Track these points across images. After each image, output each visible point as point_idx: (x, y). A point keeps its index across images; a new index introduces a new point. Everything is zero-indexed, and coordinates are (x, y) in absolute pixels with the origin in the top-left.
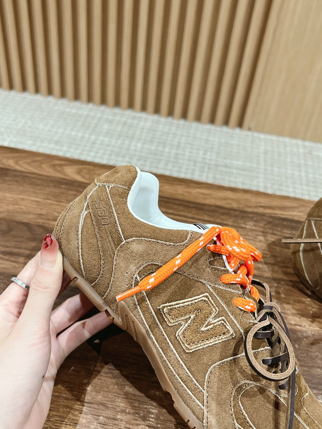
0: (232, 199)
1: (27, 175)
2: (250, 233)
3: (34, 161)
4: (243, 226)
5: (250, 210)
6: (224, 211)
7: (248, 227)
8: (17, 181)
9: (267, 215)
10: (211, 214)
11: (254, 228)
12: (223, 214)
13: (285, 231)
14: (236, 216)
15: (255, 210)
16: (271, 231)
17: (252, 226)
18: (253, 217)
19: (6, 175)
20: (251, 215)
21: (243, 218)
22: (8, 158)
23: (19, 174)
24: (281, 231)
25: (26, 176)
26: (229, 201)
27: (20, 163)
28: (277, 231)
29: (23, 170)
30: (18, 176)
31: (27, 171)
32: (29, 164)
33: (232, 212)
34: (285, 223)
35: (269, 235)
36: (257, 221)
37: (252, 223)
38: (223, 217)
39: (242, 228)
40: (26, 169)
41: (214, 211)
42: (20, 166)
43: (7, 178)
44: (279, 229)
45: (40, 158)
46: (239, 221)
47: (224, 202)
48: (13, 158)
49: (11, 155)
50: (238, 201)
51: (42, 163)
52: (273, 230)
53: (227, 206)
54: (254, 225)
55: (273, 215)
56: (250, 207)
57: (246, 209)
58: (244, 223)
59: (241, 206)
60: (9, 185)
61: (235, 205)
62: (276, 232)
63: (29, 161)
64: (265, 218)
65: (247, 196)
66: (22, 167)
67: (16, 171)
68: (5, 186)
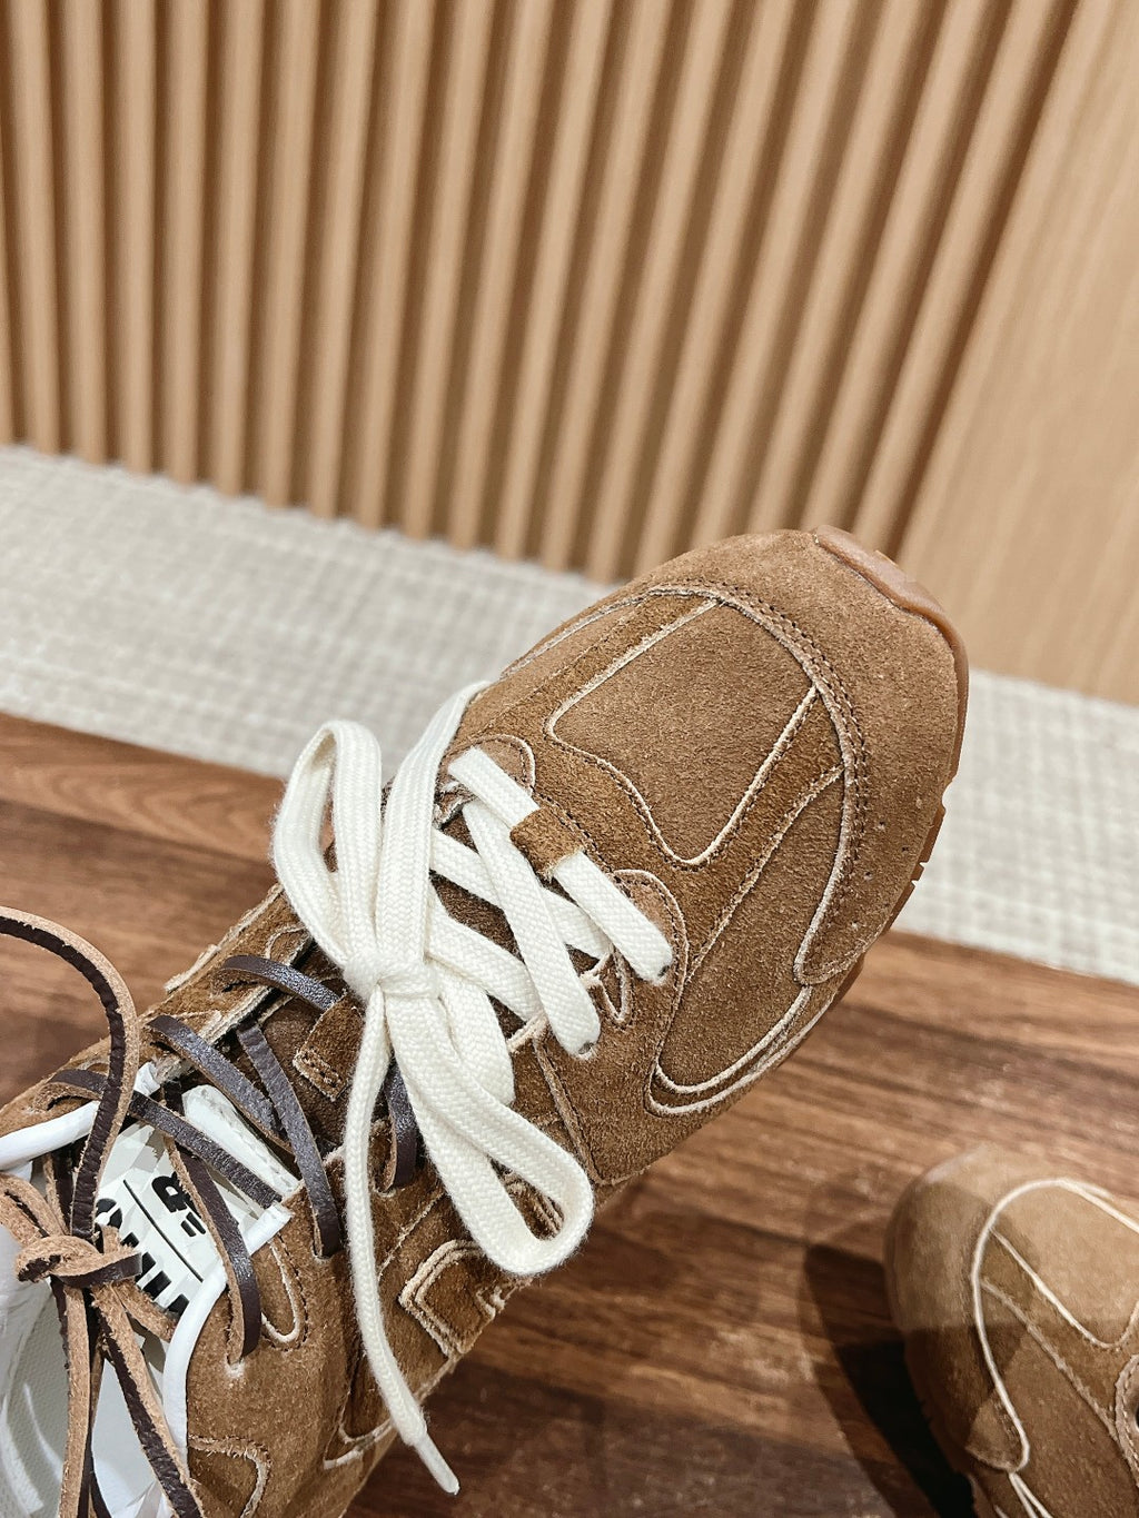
0: (920, 984)
1: (178, 853)
2: (992, 1129)
3: (201, 800)
4: (967, 1096)
5: (985, 1031)
6: (893, 1030)
7: (984, 1101)
8: (140, 878)
9: (1051, 1055)
10: (849, 1040)
11: (1005, 1106)
12: (892, 1043)
13: (1118, 1124)
14: (940, 1056)
15: (1006, 1033)
16: (1065, 1123)
17: (997, 1099)
18: (1002, 1063)
19: (99, 851)
20: (992, 1054)
21: (963, 1062)
22: (109, 783)
23: (145, 846)
24: (1103, 1125)
25: (172, 859)
26: (911, 992)
27: (152, 802)
28: (1090, 1121)
29: (162, 832)
30: (143, 856)
31: (175, 837)
32: (183, 809)
33: (923, 1036)
34: (1114, 1090)
35: (1063, 1140)
36: (1014, 1079)
37: (997, 1087)
38: (892, 1056)
39: (961, 1103)
40: (171, 828)
41: (857, 1031)
42: (149, 815)
43: (104, 865)
44: (1096, 1114)
45: (222, 789)
46: (951, 1074)
47: (892, 993)
48: (127, 782)
49: (117, 770)
50: (942, 993)
51: (230, 809)
52: (1075, 1117)
53: (905, 1012)
54: (1007, 1097)
55: (1072, 1057)
56: (986, 1019)
57: (974, 1028)
58: (970, 1086)
59: (954, 1014)
60: (110, 891)
61: (932, 1011)
62: (1085, 1128)
63: (183, 796)
64: (1043, 1066)
65: (974, 975)
66: (158, 820)
67: (136, 835)
68: (98, 895)
